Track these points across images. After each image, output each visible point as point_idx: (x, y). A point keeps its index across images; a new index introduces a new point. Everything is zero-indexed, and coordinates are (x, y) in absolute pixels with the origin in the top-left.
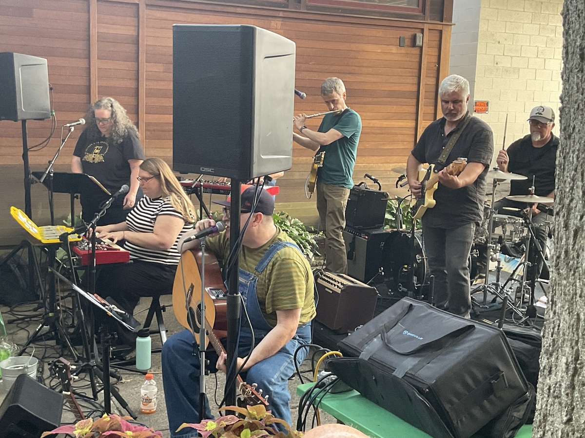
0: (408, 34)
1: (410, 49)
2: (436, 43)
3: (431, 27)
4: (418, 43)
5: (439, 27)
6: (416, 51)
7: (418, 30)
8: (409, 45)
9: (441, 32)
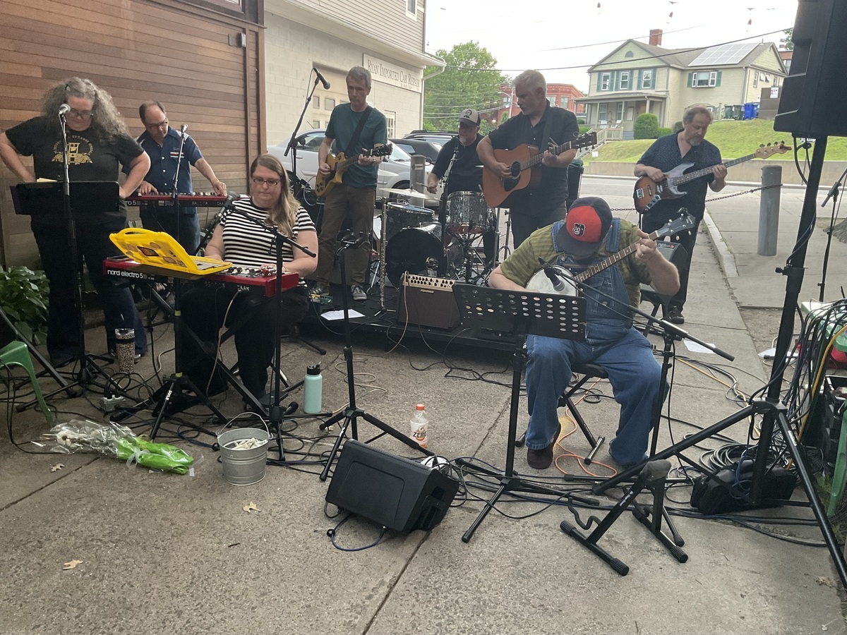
0: (233, 32)
1: (235, 48)
2: (253, 46)
3: (251, 27)
4: (244, 43)
5: (256, 29)
6: (240, 51)
7: (241, 30)
8: (236, 44)
9: (257, 34)
